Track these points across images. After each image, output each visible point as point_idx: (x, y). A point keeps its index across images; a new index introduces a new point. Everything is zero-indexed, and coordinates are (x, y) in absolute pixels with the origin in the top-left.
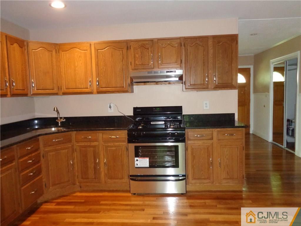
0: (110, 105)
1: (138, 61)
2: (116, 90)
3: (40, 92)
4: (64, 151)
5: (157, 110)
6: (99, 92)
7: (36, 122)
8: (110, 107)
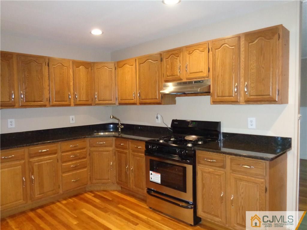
0: (157, 116)
1: (169, 72)
2: (152, 102)
3: (101, 102)
4: (105, 153)
5: (192, 124)
6: (141, 104)
7: (112, 126)
8: (157, 118)
